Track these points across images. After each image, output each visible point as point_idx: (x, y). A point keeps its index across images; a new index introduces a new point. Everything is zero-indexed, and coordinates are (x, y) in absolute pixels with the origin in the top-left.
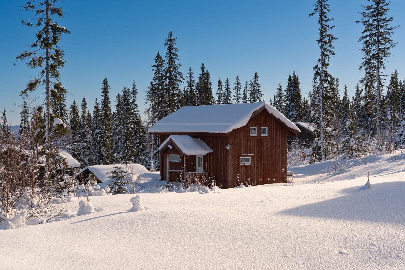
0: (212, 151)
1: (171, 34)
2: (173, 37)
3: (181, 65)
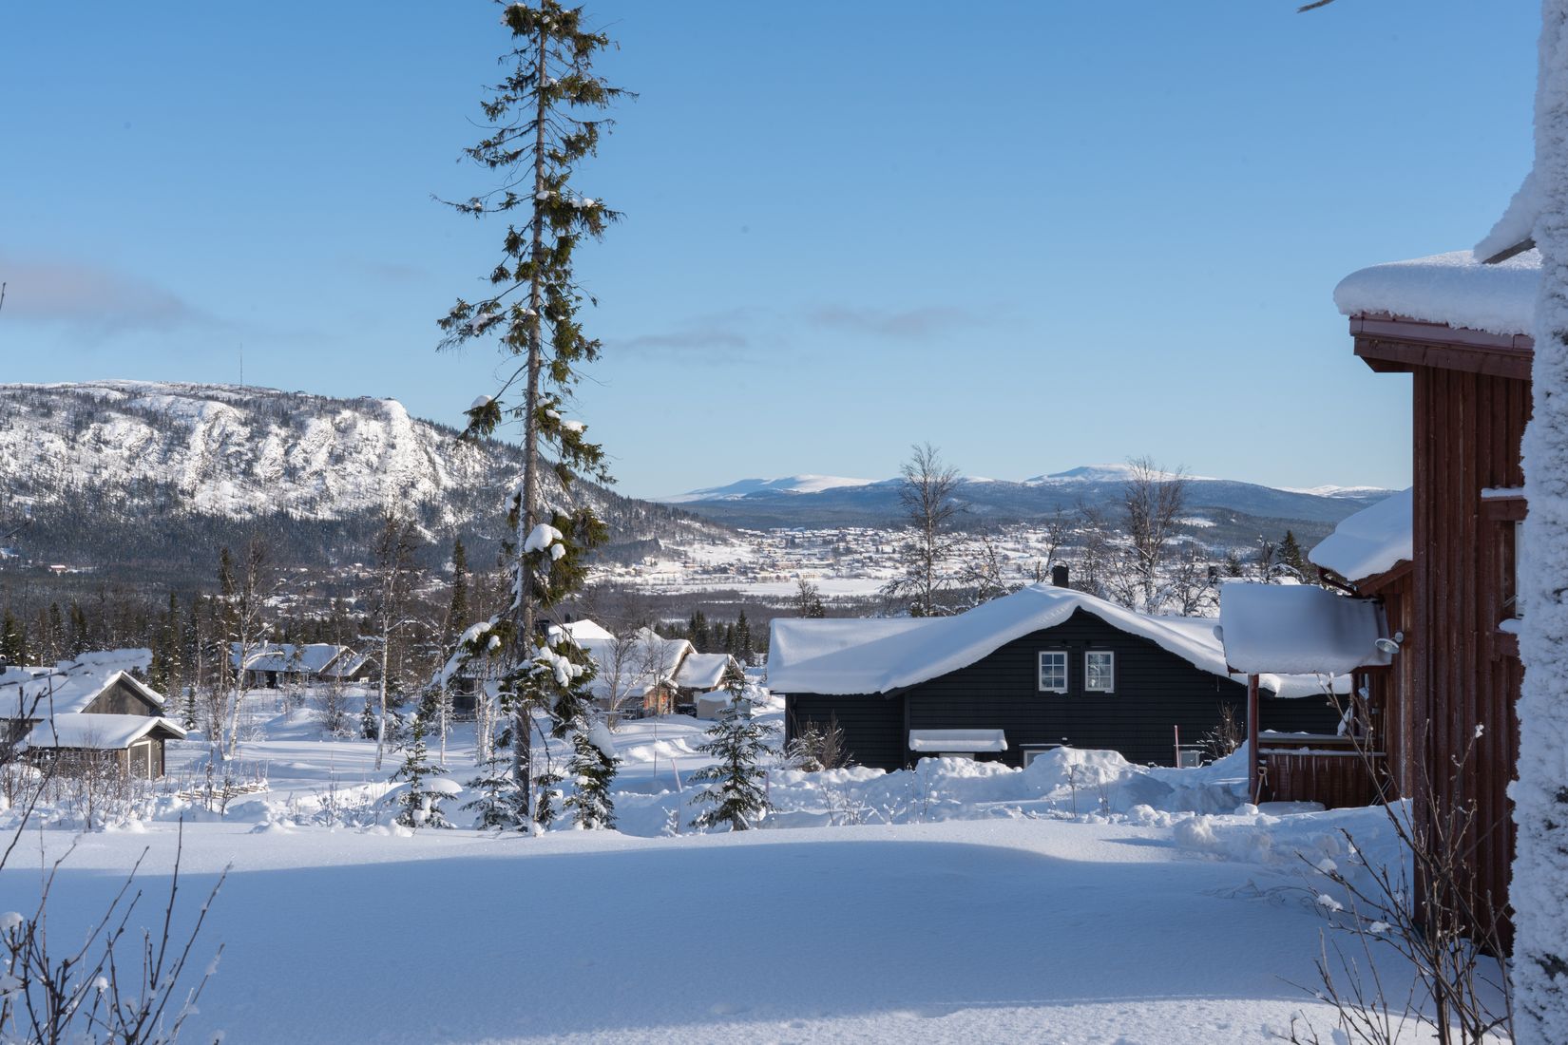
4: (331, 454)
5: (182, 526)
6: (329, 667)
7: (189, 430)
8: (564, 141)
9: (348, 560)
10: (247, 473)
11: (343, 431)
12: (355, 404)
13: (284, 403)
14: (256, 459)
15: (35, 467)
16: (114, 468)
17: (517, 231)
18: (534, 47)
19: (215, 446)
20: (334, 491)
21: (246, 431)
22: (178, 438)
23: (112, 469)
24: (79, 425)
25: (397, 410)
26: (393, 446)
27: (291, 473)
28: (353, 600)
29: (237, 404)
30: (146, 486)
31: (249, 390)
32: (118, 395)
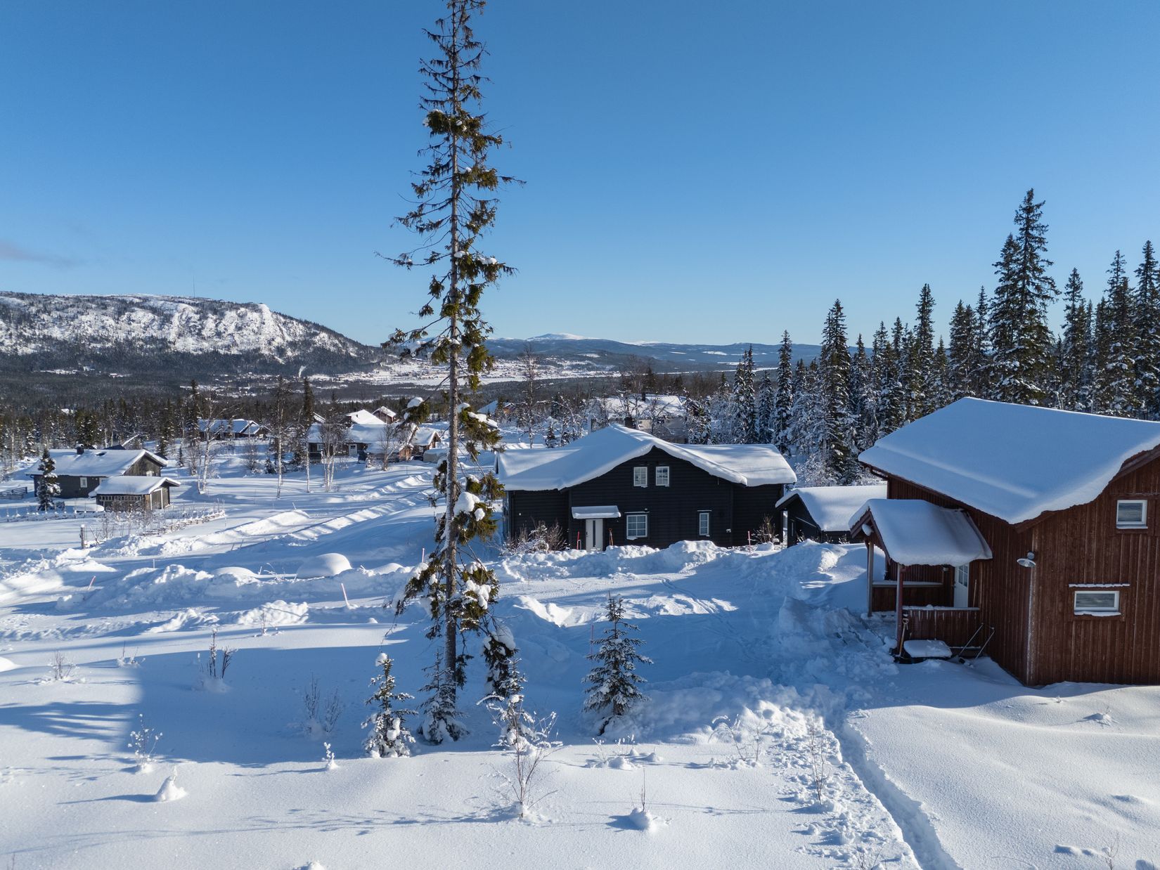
0: (986, 555)
1: (1030, 194)
2: (1034, 202)
3: (1051, 263)
4: (236, 326)
5: (170, 357)
6: (244, 431)
7: (171, 316)
8: (471, 214)
9: (246, 371)
10: (199, 334)
11: (241, 317)
12: (247, 305)
13: (215, 305)
14: (203, 328)
15: (100, 331)
16: (137, 332)
17: (439, 279)
18: (447, 144)
19: (184, 323)
20: (238, 342)
21: (197, 317)
22: (166, 319)
23: (136, 332)
24: (120, 313)
25: (265, 308)
26: (264, 323)
27: (219, 334)
28: (249, 388)
29: (193, 305)
30: (152, 340)
31: (198, 299)
32: (137, 300)
